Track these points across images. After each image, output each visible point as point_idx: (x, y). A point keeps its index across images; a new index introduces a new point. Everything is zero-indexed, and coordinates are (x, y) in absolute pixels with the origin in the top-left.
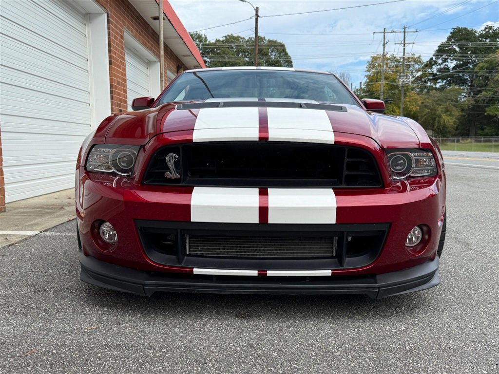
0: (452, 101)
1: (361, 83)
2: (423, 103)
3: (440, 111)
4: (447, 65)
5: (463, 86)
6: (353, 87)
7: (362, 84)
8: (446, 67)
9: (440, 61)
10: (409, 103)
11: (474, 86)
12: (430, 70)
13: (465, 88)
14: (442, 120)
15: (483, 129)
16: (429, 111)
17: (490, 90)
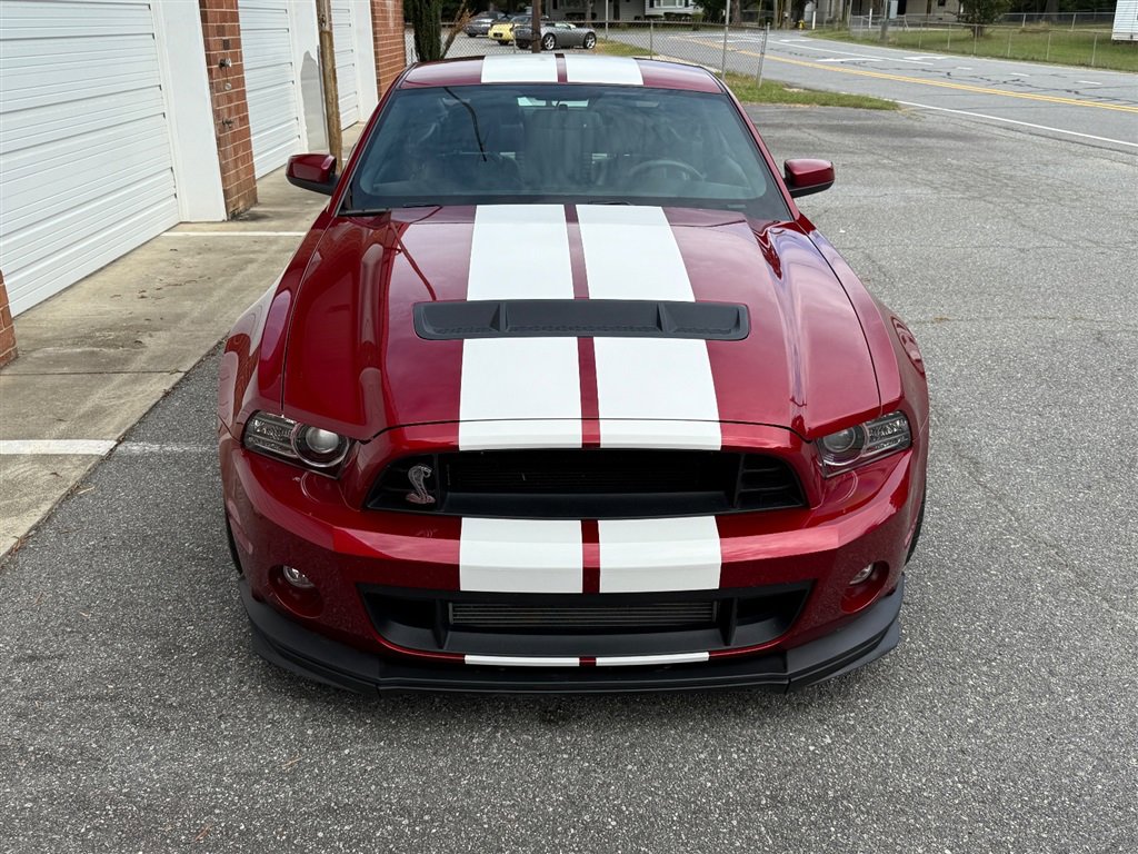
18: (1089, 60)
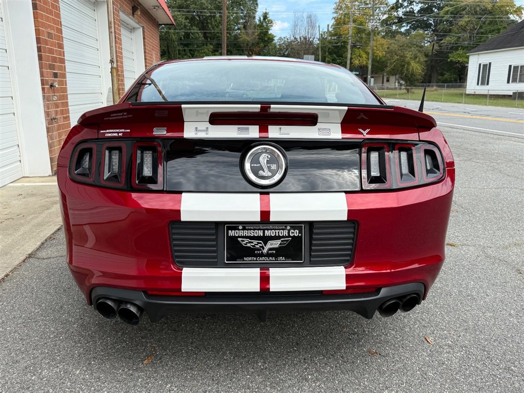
0: (417, 46)
1: (328, 25)
2: (388, 48)
3: (409, 58)
4: (413, 9)
5: (427, 30)
6: (321, 30)
7: (330, 27)
8: (411, 10)
9: (405, 4)
10: (375, 48)
11: (437, 31)
12: (395, 14)
13: (429, 32)
14: (411, 67)
15: (442, 75)
16: (398, 57)
17: (454, 36)
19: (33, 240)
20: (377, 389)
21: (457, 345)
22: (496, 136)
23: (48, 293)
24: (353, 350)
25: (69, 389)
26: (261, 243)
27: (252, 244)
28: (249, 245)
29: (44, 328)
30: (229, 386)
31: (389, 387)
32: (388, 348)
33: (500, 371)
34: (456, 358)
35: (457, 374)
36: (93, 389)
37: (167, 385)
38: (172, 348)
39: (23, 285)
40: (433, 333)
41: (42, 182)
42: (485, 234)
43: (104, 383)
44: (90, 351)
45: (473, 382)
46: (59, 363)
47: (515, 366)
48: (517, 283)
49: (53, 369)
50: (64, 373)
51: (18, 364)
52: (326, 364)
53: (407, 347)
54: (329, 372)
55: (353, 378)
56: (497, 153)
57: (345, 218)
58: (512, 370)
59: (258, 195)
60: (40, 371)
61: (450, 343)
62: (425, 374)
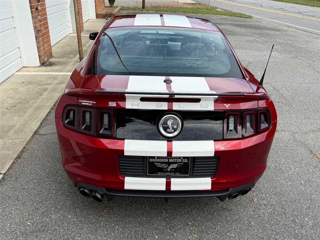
18: (298, 2)
19: (35, 121)
20: (224, 232)
21: (269, 204)
22: (316, 35)
23: (49, 161)
24: (213, 206)
25: (66, 227)
26: (167, 166)
27: (162, 166)
28: (160, 166)
29: (49, 187)
30: (148, 228)
31: (230, 231)
32: (232, 205)
33: (290, 222)
34: (267, 213)
35: (266, 223)
36: (79, 228)
37: (116, 226)
38: (118, 202)
39: (34, 155)
40: (257, 196)
41: (35, 72)
42: (296, 122)
43: (84, 224)
44: (75, 203)
45: (274, 229)
46: (60, 210)
47: (298, 219)
48: (308, 161)
49: (57, 214)
50: (63, 217)
51: (38, 211)
52: (198, 215)
53: (242, 204)
54: (200, 220)
55: (212, 225)
56: (314, 52)
57: (213, 155)
58: (296, 222)
59: (166, 142)
60: (50, 215)
61: (266, 203)
62: (250, 223)
